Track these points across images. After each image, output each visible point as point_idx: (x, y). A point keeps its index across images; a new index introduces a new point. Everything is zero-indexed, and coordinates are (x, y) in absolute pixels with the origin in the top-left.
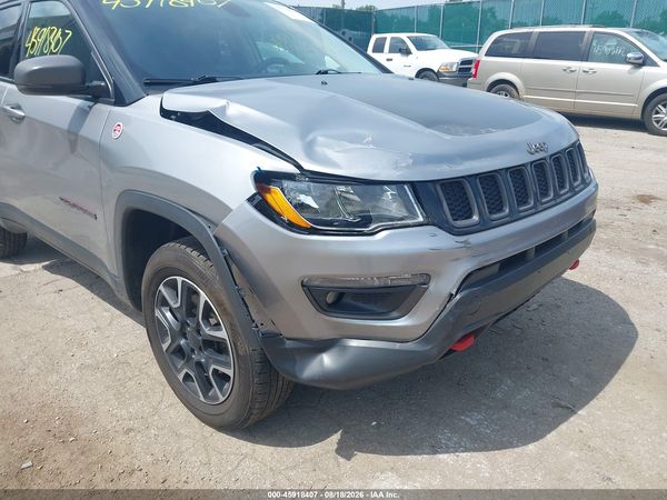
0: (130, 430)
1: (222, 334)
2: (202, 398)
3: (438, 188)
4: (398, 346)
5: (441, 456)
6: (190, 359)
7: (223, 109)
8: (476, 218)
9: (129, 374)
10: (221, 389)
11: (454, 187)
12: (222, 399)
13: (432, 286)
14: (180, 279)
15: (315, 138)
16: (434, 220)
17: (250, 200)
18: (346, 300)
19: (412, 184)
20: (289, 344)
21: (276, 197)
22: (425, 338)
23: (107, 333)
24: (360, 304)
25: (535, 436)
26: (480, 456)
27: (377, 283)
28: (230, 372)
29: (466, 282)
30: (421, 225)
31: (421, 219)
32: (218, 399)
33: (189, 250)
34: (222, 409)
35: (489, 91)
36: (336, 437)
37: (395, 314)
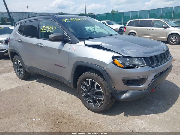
0: (77, 114)
1: (101, 91)
2: (94, 106)
3: (149, 58)
4: (141, 91)
5: (148, 115)
6: (90, 97)
7: (101, 44)
8: (155, 64)
9: (70, 103)
10: (99, 103)
11: (151, 58)
12: (100, 105)
13: (149, 78)
14: (90, 80)
15: (123, 50)
16: (148, 65)
17: (112, 62)
18: (130, 82)
19: (144, 58)
20: (117, 92)
21: (117, 61)
22: (147, 89)
23: (61, 95)
24: (133, 83)
25: (166, 110)
26: (156, 115)
27: (137, 78)
28: (103, 99)
29: (155, 77)
30: (146, 66)
31: (146, 65)
32: (98, 105)
33: (93, 73)
34: (100, 108)
35: (129, 35)
36: (123, 113)
37: (140, 84)
